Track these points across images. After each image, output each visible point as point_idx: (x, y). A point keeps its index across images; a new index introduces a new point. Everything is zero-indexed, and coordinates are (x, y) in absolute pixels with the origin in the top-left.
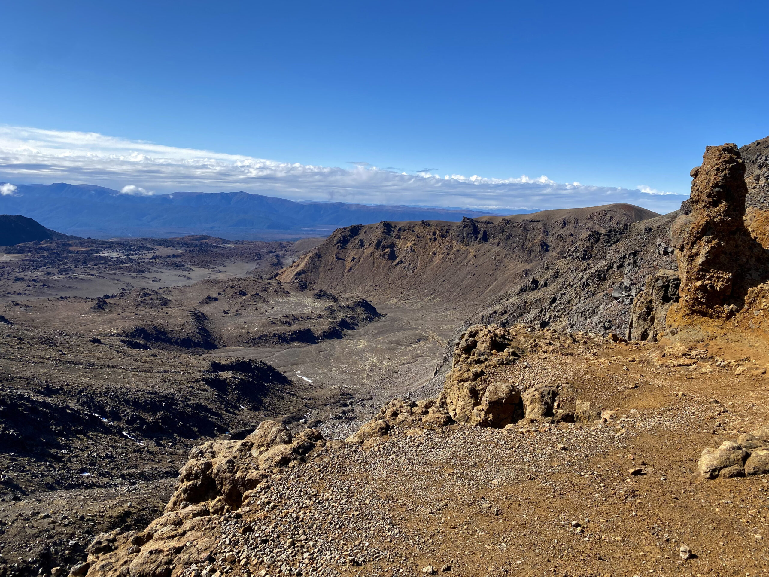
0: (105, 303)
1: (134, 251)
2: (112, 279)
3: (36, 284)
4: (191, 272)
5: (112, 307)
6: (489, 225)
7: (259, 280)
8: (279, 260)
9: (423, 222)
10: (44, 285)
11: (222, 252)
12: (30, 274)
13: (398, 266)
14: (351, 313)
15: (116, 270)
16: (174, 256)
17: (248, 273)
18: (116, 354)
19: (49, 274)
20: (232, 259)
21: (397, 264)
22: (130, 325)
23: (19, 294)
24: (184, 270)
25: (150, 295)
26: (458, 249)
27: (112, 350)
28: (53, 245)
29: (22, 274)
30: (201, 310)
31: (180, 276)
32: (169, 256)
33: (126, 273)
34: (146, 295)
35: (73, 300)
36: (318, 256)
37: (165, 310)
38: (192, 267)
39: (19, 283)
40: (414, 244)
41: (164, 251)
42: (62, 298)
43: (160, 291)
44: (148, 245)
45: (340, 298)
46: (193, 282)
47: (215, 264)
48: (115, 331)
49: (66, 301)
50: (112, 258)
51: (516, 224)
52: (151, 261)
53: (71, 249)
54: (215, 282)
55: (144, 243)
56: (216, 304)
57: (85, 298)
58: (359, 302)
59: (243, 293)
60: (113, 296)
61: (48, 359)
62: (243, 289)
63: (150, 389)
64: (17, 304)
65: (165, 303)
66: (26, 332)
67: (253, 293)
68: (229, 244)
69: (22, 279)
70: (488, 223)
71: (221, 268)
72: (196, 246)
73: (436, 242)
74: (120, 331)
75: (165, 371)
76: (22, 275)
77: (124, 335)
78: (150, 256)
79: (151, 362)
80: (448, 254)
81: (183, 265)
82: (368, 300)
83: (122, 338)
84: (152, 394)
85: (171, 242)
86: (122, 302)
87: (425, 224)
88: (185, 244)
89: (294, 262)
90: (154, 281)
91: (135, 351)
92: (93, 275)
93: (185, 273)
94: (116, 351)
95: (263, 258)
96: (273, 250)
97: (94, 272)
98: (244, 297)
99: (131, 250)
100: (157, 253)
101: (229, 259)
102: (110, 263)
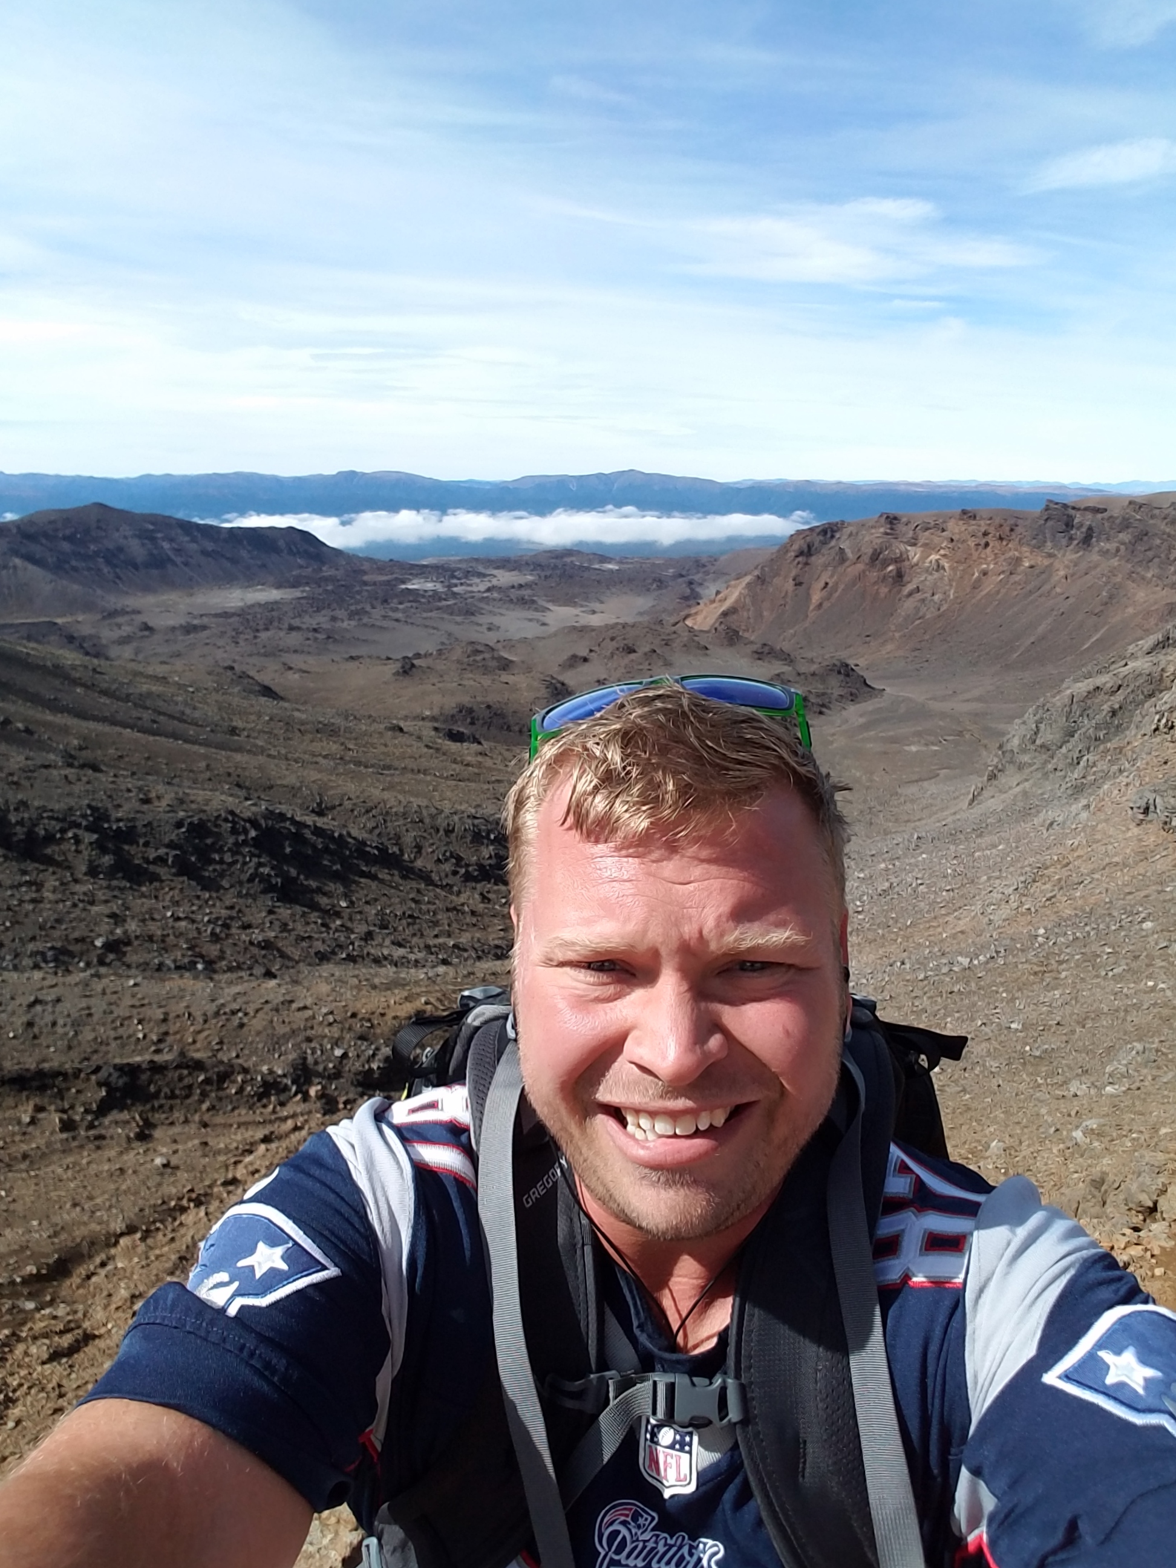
0: (413, 665)
1: (459, 579)
2: (426, 626)
3: (318, 635)
4: (548, 614)
5: (424, 672)
6: (1100, 516)
7: (658, 628)
8: (692, 590)
9: (964, 512)
10: (329, 637)
11: (598, 578)
12: (310, 621)
13: (911, 599)
14: (818, 687)
15: (431, 611)
16: (521, 586)
17: (641, 614)
18: (426, 750)
19: (334, 619)
20: (614, 590)
21: (910, 594)
22: (450, 703)
23: (295, 651)
24: (536, 610)
25: (481, 652)
26: (1032, 563)
27: (420, 744)
28: (339, 574)
29: (297, 620)
30: (561, 678)
31: (530, 620)
32: (513, 587)
33: (446, 616)
34: (477, 652)
35: (368, 660)
36: (761, 580)
37: (505, 677)
38: (550, 606)
39: (294, 634)
40: (944, 556)
41: (504, 578)
42: (352, 658)
43: (499, 646)
44: (481, 569)
45: (799, 658)
46: (552, 629)
47: (587, 599)
48: (428, 713)
49: (357, 663)
50: (426, 591)
51: (1157, 512)
52: (485, 595)
53: (366, 578)
54: (583, 630)
55: (474, 564)
56: (585, 668)
57: (384, 657)
58: (834, 665)
59: (631, 650)
60: (427, 655)
61: (325, 757)
62: (630, 643)
63: (473, 811)
64: (290, 668)
65: (505, 665)
66: (296, 714)
67: (647, 649)
68: (609, 563)
69: (298, 629)
70: (1097, 510)
71: (596, 606)
72: (556, 567)
73: (989, 549)
74: (436, 711)
75: (498, 781)
76: (296, 622)
77: (442, 718)
78: (482, 587)
79: (479, 765)
80: (1011, 574)
81: (533, 602)
82: (851, 662)
83: (436, 725)
84: (475, 818)
85: (515, 562)
86: (440, 665)
87: (968, 515)
88: (540, 565)
89: (718, 593)
90: (489, 629)
91: (454, 746)
92: (397, 620)
93: (537, 615)
94: (427, 746)
95: (666, 587)
96: (684, 573)
97: (399, 615)
98: (633, 656)
99: (454, 577)
100: (495, 582)
101: (608, 589)
102: (423, 600)
